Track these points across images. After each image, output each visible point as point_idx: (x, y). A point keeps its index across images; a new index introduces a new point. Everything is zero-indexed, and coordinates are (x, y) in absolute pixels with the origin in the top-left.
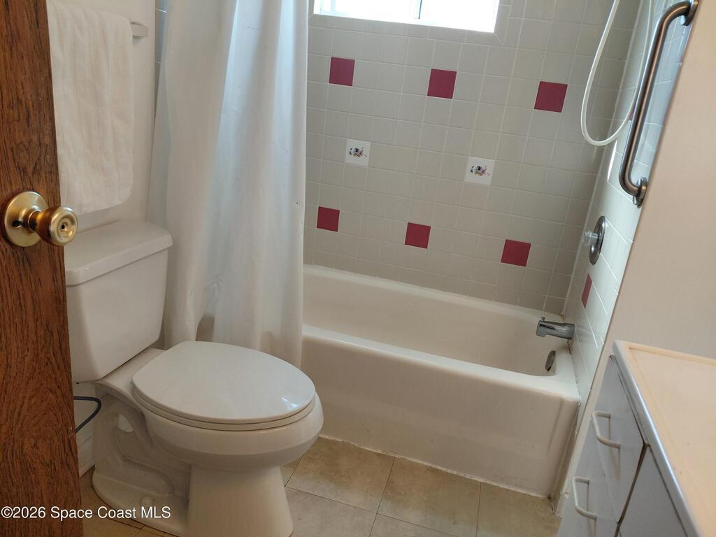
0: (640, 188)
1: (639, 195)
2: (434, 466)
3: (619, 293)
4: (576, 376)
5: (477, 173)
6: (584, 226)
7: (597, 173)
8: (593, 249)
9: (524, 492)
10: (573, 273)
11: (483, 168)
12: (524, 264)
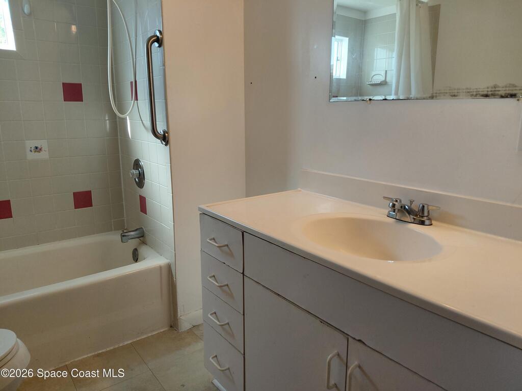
0: (164, 135)
1: (165, 139)
2: (96, 353)
3: (172, 194)
4: (158, 253)
5: (35, 151)
6: (120, 170)
7: (117, 136)
8: (137, 180)
9: (157, 332)
10: (124, 201)
11: (39, 147)
12: (91, 205)
